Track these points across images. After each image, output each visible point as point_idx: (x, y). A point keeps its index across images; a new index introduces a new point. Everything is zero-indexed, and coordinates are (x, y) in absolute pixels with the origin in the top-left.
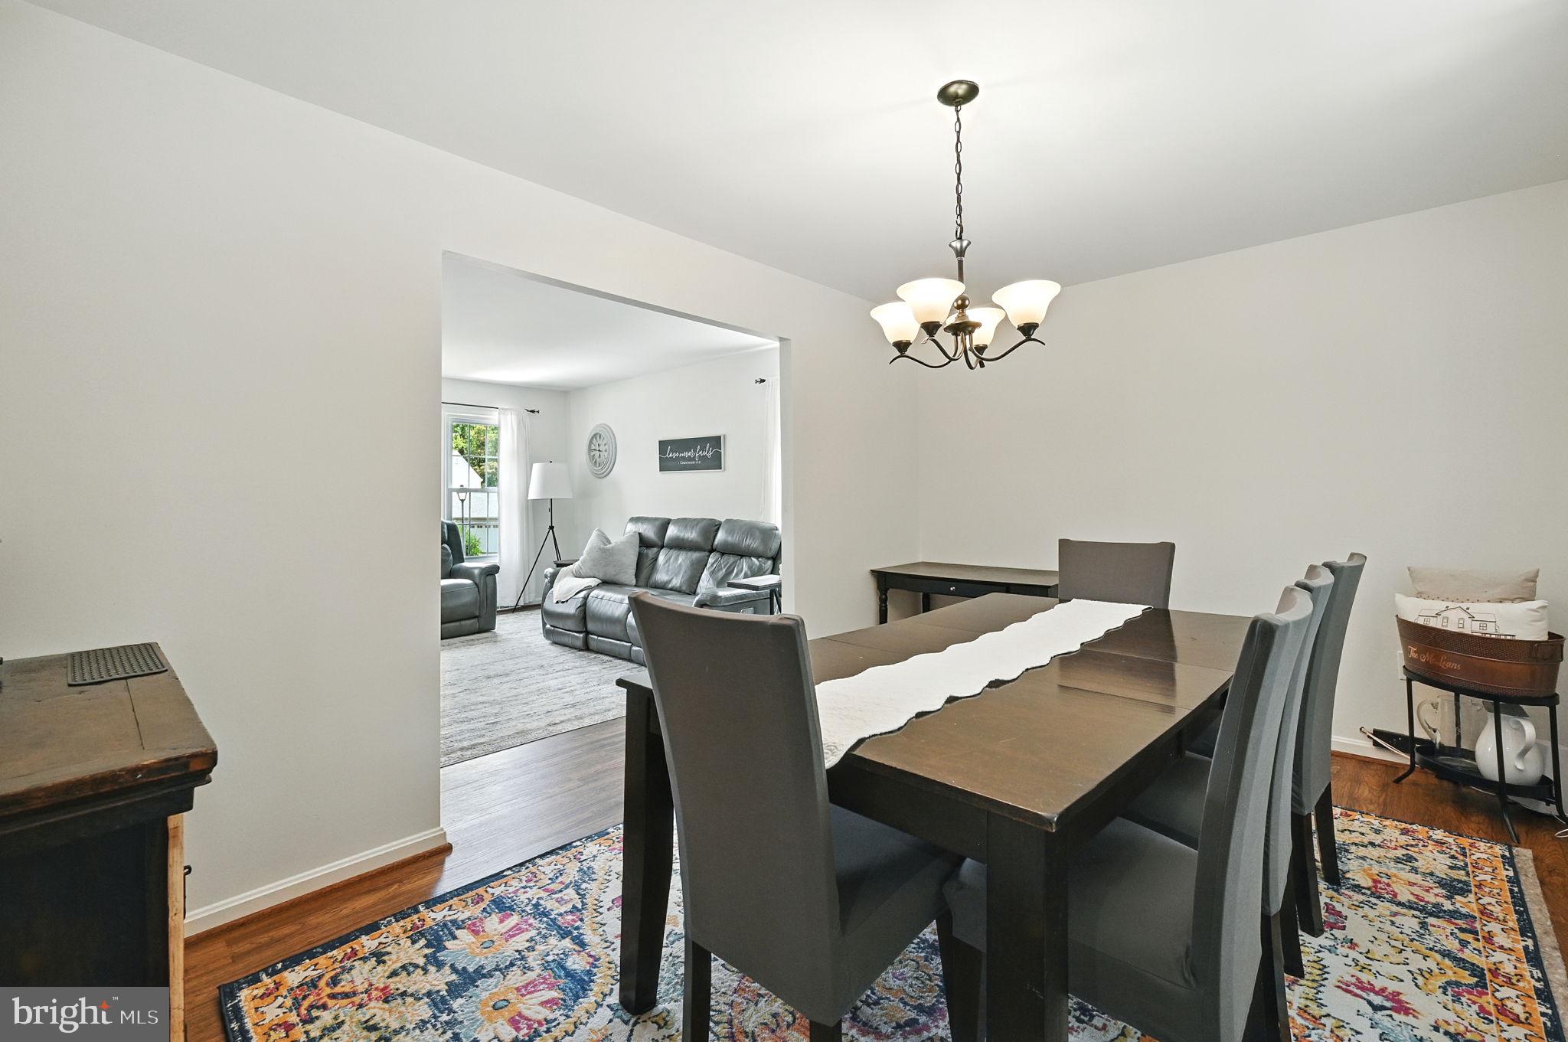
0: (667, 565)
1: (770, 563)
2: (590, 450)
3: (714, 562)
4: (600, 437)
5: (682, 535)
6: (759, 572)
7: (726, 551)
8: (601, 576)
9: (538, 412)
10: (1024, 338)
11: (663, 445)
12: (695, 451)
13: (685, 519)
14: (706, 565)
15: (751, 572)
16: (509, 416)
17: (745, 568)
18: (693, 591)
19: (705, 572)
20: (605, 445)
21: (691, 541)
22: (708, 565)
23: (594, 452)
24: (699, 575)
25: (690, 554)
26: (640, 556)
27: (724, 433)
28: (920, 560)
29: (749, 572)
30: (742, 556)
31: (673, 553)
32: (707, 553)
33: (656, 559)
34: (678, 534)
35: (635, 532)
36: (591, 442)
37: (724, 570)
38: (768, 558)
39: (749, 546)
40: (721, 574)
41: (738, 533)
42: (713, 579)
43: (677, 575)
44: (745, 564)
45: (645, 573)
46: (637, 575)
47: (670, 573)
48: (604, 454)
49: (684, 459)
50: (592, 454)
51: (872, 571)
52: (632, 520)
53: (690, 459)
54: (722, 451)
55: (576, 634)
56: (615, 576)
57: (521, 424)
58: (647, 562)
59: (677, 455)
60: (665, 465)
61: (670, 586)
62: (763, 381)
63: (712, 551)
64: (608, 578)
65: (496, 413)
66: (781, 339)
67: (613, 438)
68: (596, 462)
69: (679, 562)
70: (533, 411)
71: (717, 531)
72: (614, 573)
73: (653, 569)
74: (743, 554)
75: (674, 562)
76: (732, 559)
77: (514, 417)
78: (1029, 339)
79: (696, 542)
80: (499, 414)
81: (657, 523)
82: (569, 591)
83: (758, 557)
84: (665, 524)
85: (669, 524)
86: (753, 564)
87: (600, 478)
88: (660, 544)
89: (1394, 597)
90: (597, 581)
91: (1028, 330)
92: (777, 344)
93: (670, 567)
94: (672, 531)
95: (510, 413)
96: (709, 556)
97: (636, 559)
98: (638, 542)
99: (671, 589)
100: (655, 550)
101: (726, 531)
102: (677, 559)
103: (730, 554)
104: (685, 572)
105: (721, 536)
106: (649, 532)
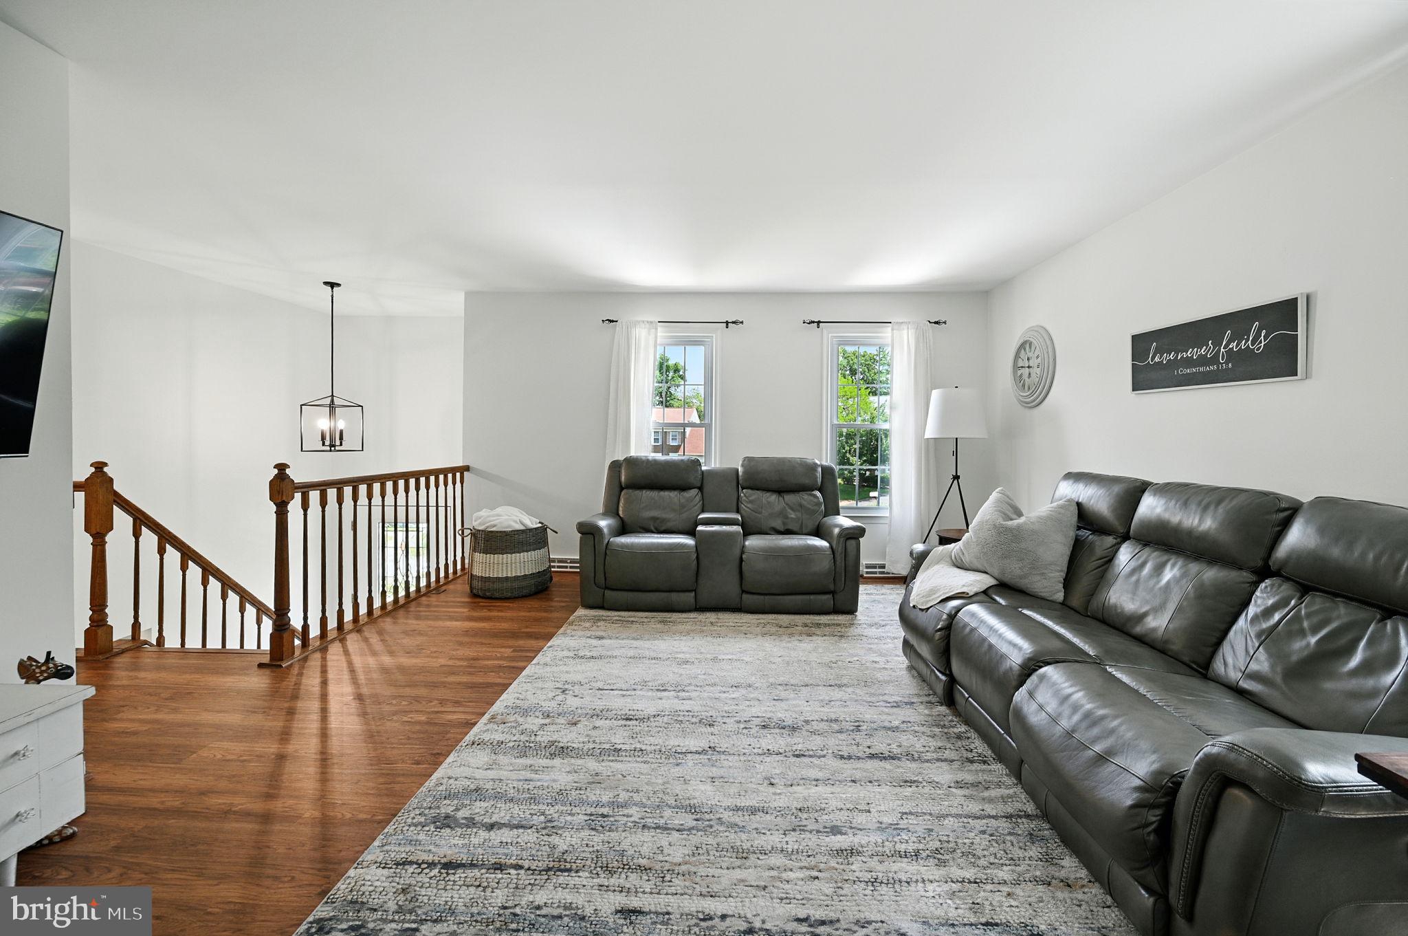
0: (1134, 578)
2: (1016, 367)
3: (1275, 606)
4: (1030, 347)
5: (1176, 520)
8: (996, 573)
9: (945, 323)
11: (1141, 343)
12: (1217, 343)
13: (1186, 485)
14: (1246, 604)
16: (905, 332)
18: (1202, 659)
19: (1242, 625)
20: (1037, 357)
22: (1252, 608)
23: (1022, 371)
24: (1223, 627)
25: (1194, 567)
26: (1078, 546)
27: (1306, 290)
30: (1387, 613)
31: (1152, 558)
32: (1253, 578)
33: (1110, 559)
34: (1166, 516)
35: (1070, 501)
36: (1017, 356)
37: (1313, 640)
42: (1272, 653)
43: (1157, 608)
45: (1084, 583)
46: (1068, 583)
47: (1139, 600)
48: (1036, 372)
49: (1189, 362)
50: (1019, 373)
52: (1069, 476)
53: (1203, 361)
54: (1300, 331)
55: (936, 671)
56: (1021, 577)
57: (921, 338)
58: (1090, 565)
59: (1172, 355)
60: (1144, 379)
61: (1138, 630)
63: (1264, 572)
64: (1007, 578)
65: (888, 328)
67: (1049, 342)
68: (1024, 385)
69: (1167, 580)
70: (936, 323)
71: (1286, 524)
72: (1018, 572)
73: (1102, 578)
75: (1151, 576)
76: (1345, 612)
77: (912, 332)
79: (1216, 543)
80: (893, 330)
81: (1117, 489)
82: (933, 591)
84: (1136, 491)
85: (1143, 491)
87: (1031, 408)
88: (1121, 530)
90: (985, 581)
93: (1144, 587)
94: (1149, 507)
95: (905, 327)
96: (1254, 583)
97: (1069, 553)
98: (1075, 519)
99: (1141, 638)
100: (1110, 540)
101: (1322, 532)
102: (1159, 569)
103: (1337, 594)
104: (1179, 610)
105: (1297, 536)
106: (1097, 499)
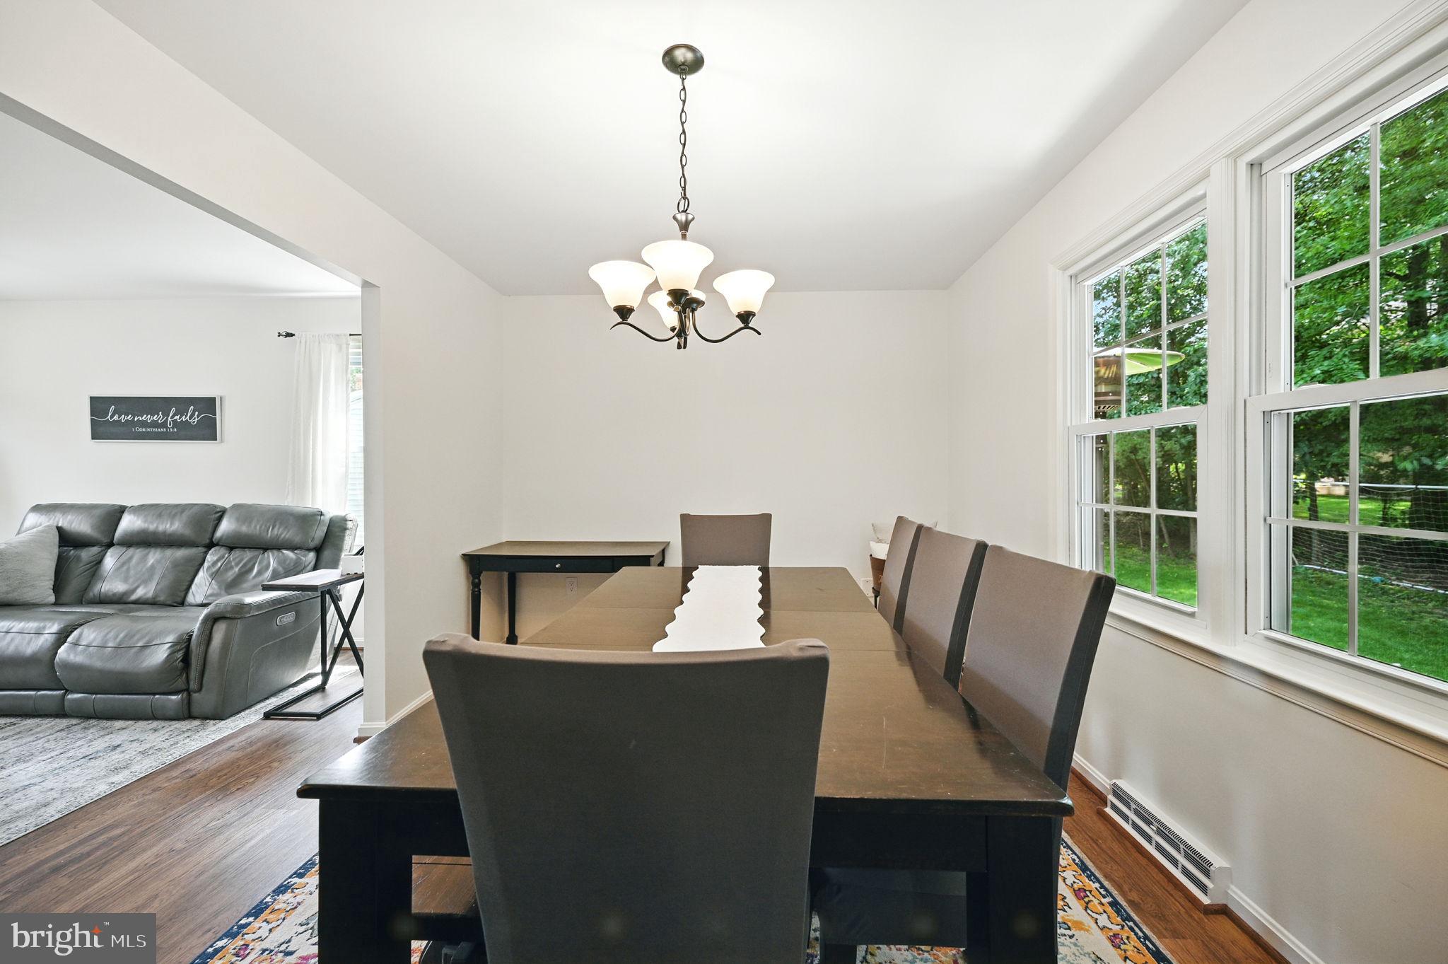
0: (123, 569)
1: (312, 555)
3: (218, 560)
5: (152, 527)
6: (297, 569)
7: (234, 544)
10: (743, 325)
11: (101, 404)
12: (166, 414)
13: (154, 506)
14: (202, 564)
15: (284, 568)
17: (273, 564)
18: (179, 600)
19: (201, 574)
21: (170, 535)
22: (206, 565)
24: (189, 580)
25: (169, 552)
26: (62, 561)
27: (220, 394)
28: (504, 540)
29: (280, 569)
30: (265, 550)
31: (136, 553)
32: (202, 549)
33: (99, 562)
34: (144, 526)
35: (47, 527)
37: (237, 569)
38: (309, 550)
39: (278, 537)
40: (231, 575)
41: (258, 521)
42: (218, 582)
43: (145, 582)
44: (272, 559)
45: (75, 586)
46: (58, 591)
47: (131, 580)
49: (144, 424)
51: (464, 556)
52: (35, 508)
53: (155, 425)
54: (218, 417)
56: (8, 592)
58: (79, 570)
59: (129, 417)
60: (100, 430)
61: (134, 597)
62: (289, 335)
63: (211, 545)
66: (366, 285)
69: (150, 563)
71: (220, 519)
72: (5, 589)
73: (94, 575)
74: (265, 547)
75: (137, 565)
76: (248, 555)
78: (746, 327)
79: (182, 535)
81: (96, 513)
83: (293, 548)
84: (114, 514)
85: (123, 512)
86: (286, 558)
88: (106, 542)
89: (869, 544)
91: (745, 317)
92: (357, 291)
93: (132, 572)
94: (128, 523)
96: (206, 553)
97: (54, 567)
98: (55, 540)
99: (136, 602)
100: (95, 550)
101: (238, 520)
102: (143, 560)
103: (245, 548)
104: (163, 576)
105: (225, 526)
106: (78, 525)
